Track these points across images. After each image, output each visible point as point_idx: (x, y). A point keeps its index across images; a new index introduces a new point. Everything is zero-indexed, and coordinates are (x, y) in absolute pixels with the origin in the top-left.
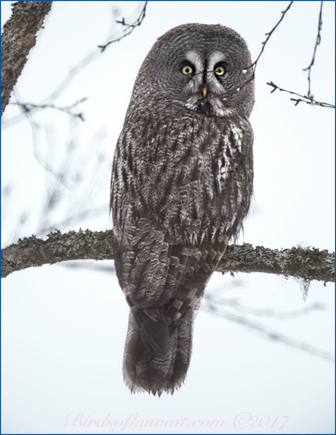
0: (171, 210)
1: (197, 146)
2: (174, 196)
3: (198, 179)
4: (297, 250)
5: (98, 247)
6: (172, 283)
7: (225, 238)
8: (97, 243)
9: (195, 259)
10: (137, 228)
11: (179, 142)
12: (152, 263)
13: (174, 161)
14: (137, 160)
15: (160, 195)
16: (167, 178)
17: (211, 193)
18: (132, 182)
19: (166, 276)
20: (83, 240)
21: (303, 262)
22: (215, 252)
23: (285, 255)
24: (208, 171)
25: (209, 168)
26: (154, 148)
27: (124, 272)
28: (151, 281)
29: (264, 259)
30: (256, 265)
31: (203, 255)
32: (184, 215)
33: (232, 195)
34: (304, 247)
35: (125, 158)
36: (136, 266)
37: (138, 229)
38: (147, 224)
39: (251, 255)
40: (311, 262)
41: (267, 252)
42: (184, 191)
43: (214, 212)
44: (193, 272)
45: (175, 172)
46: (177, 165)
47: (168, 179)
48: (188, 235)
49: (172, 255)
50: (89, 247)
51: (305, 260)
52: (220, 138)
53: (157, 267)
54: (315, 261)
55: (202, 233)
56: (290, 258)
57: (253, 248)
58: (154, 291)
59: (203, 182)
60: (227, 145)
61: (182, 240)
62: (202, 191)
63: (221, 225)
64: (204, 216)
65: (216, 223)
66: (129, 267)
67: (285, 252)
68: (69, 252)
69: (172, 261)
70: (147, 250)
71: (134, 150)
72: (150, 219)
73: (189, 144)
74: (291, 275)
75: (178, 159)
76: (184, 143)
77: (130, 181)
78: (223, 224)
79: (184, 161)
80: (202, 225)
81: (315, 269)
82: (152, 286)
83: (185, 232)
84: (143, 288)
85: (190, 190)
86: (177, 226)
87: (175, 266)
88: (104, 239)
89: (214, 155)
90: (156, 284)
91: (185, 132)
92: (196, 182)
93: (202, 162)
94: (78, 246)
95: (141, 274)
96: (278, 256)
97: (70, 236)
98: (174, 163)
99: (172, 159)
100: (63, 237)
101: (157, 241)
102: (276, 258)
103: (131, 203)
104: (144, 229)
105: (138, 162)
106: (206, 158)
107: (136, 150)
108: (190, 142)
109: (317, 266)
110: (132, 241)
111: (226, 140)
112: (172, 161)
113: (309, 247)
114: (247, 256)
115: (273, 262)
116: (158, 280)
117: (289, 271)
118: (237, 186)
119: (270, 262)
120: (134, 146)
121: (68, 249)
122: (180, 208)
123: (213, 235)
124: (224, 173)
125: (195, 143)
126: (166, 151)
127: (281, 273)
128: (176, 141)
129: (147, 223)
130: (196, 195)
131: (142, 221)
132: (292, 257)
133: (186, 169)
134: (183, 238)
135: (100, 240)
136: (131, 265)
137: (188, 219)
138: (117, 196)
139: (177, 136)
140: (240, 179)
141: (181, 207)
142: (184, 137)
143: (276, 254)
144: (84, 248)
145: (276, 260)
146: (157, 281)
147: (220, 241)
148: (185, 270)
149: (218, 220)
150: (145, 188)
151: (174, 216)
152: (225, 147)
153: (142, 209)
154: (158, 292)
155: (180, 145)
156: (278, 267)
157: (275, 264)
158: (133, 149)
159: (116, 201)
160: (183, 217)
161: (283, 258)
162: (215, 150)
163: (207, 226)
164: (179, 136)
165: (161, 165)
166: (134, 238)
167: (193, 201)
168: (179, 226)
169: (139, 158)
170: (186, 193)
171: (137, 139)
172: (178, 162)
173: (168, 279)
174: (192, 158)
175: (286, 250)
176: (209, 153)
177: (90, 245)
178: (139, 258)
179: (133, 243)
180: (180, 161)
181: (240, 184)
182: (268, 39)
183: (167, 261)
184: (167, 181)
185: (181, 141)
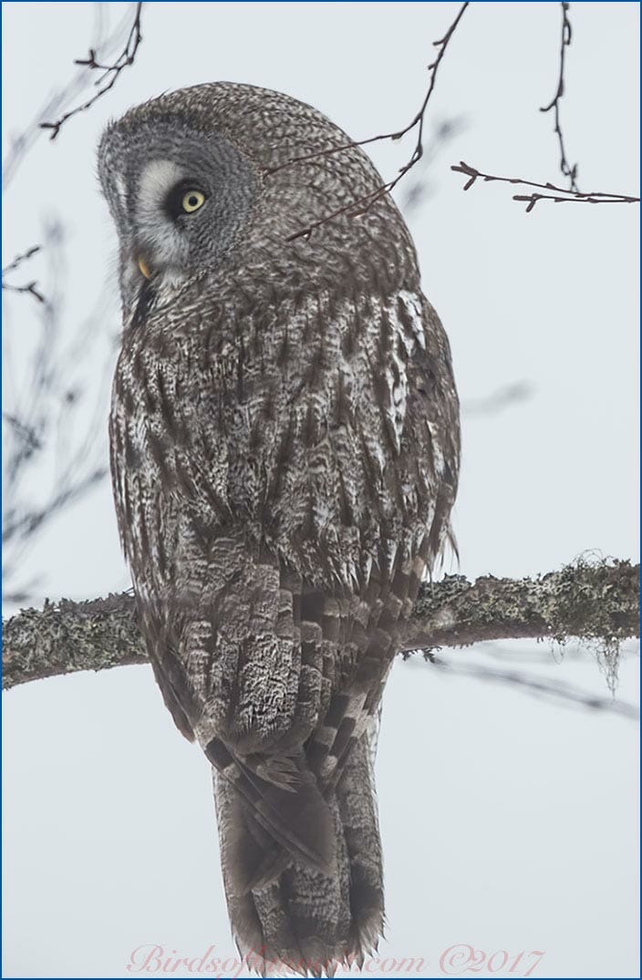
0: (292, 509)
1: (337, 342)
2: (298, 473)
3: (345, 425)
4: (578, 572)
5: (96, 638)
6: (316, 685)
7: (416, 563)
8: (93, 629)
9: (357, 623)
10: (210, 563)
11: (293, 340)
12: (261, 644)
13: (289, 389)
14: (185, 405)
15: (266, 476)
16: (279, 431)
17: (380, 456)
18: (178, 462)
19: (298, 668)
20: (57, 626)
21: (595, 597)
22: (399, 601)
23: (549, 587)
24: (366, 400)
25: (369, 394)
26: (233, 367)
27: (192, 672)
28: (263, 687)
29: (501, 605)
30: (485, 623)
31: (372, 610)
32: (324, 516)
33: (422, 456)
34: (593, 561)
35: (151, 407)
36: (220, 654)
37: (212, 566)
38: (234, 552)
39: (468, 599)
40: (615, 595)
41: (504, 587)
42: (318, 459)
43: (387, 504)
44: (355, 655)
45: (293, 414)
46: (295, 397)
47: (281, 435)
48: (338, 566)
49: (302, 619)
50: (76, 641)
51: (601, 590)
52: (380, 315)
53: (274, 651)
54: (625, 590)
55: (366, 558)
56: (564, 593)
57: (470, 584)
58: (275, 710)
59: (358, 429)
60: (397, 332)
61: (326, 580)
62: (357, 452)
63: (405, 535)
64: (366, 516)
65: (394, 529)
66: (204, 658)
67: (547, 582)
68: (28, 660)
69: (307, 633)
70: (241, 613)
71: (173, 386)
72: (240, 539)
73: (318, 339)
74: (572, 634)
75: (297, 382)
76: (305, 339)
77: (174, 461)
78: (410, 532)
79: (311, 383)
80: (363, 539)
81: (628, 610)
82: (268, 699)
83: (330, 559)
84: (247, 705)
85: (331, 453)
86: (309, 546)
87: (314, 644)
88: (107, 616)
89: (374, 359)
90: (277, 692)
91: (300, 314)
92: (342, 431)
93: (352, 379)
94: (48, 642)
95: (237, 673)
96: (534, 593)
97: (25, 622)
98: (289, 392)
99: (281, 386)
100: (8, 625)
101: (265, 589)
102: (530, 599)
103: (185, 513)
104: (227, 563)
105: (188, 410)
106: (359, 368)
107: (177, 385)
108: (319, 336)
109: (630, 602)
110: (202, 595)
111: (393, 319)
112: (284, 388)
113: (604, 561)
114: (458, 605)
115: (523, 609)
116: (279, 681)
117: (567, 623)
118: (430, 434)
119: (517, 609)
120: (171, 376)
121: (25, 654)
122: (312, 502)
123: (390, 560)
124: (400, 402)
125: (331, 336)
126: (263, 369)
127: (547, 633)
128: (286, 339)
129: (232, 549)
130: (346, 463)
131: (220, 544)
132: (568, 589)
133: (319, 403)
134: (327, 573)
135: (98, 620)
136: (205, 654)
137: (331, 527)
138: (142, 506)
139: (284, 327)
140: (433, 415)
141: (315, 499)
142: (303, 325)
143: (528, 589)
144: (62, 645)
145: (530, 603)
146: (279, 685)
147: (407, 572)
148: (339, 652)
149: (398, 523)
150: (215, 470)
151: (302, 522)
152: (394, 338)
153: (217, 521)
154: (284, 711)
155: (296, 346)
156: (536, 619)
157: (529, 614)
158: (171, 382)
159: (142, 517)
160: (322, 523)
161: (546, 596)
162: (375, 348)
163: (375, 541)
164: (290, 327)
165: (259, 403)
166: (206, 588)
167: (340, 479)
168: (314, 545)
169: (191, 400)
170: (322, 462)
171: (174, 359)
172: (299, 390)
173: (304, 676)
174: (329, 374)
175: (551, 574)
176: (363, 355)
177: (76, 636)
178: (223, 633)
179: (205, 600)
180: (302, 385)
181: (434, 428)
182: (441, 55)
183: (295, 636)
184: (279, 439)
185: (296, 337)
